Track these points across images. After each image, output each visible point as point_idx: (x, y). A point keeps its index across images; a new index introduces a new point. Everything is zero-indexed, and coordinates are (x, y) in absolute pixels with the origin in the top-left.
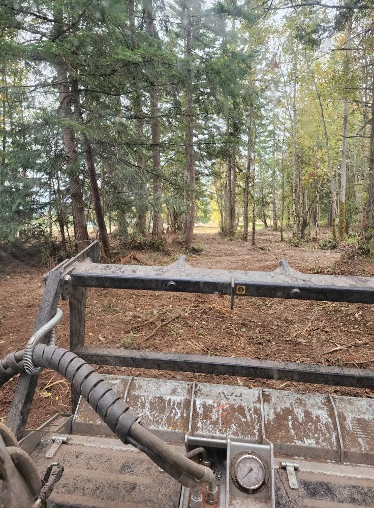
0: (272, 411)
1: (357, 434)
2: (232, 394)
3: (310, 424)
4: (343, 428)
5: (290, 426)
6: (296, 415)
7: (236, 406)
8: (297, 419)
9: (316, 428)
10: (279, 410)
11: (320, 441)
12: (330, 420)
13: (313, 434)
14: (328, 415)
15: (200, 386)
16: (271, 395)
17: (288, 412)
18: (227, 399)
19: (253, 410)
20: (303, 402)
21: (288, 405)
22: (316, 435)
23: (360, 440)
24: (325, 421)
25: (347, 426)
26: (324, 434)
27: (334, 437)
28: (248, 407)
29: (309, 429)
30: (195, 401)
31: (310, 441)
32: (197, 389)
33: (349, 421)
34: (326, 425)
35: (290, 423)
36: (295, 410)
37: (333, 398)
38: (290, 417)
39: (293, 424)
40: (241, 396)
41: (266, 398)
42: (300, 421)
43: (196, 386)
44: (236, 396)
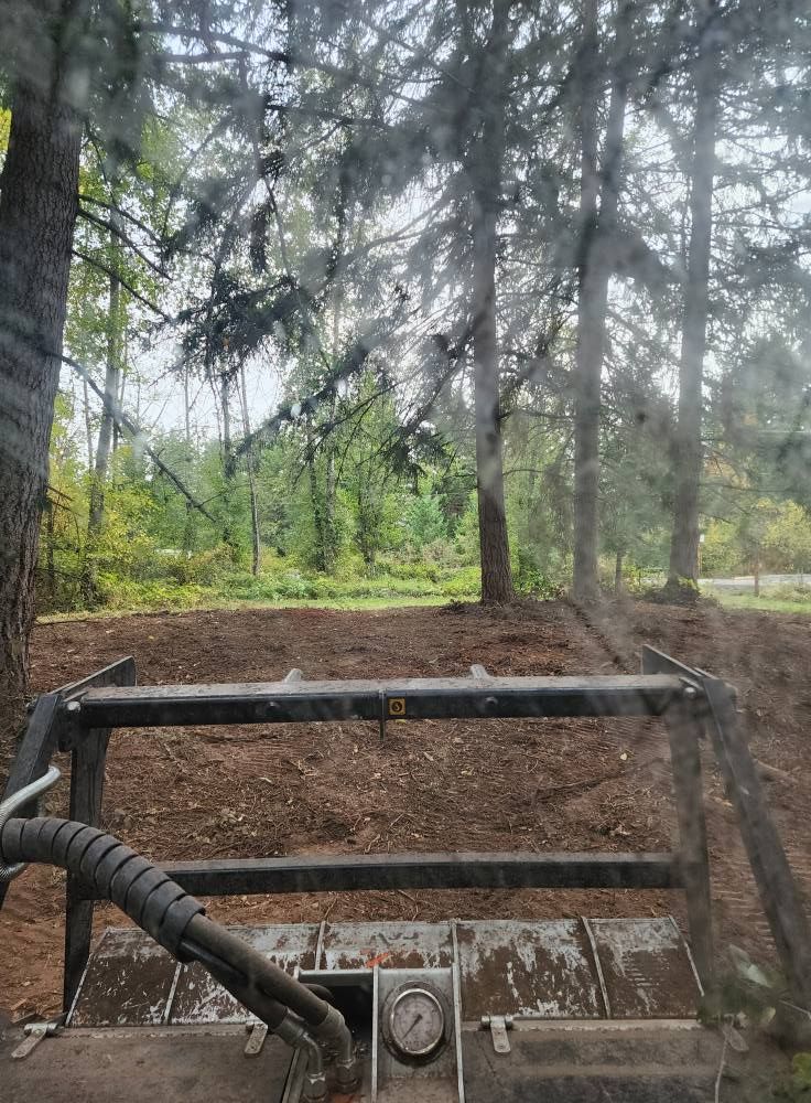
0: (476, 957)
1: (634, 982)
2: (398, 937)
3: (547, 973)
4: (608, 973)
5: (511, 982)
6: (520, 960)
7: (405, 956)
8: (523, 966)
9: (559, 981)
10: (488, 954)
11: (568, 1003)
12: (584, 962)
13: (554, 992)
14: (580, 952)
15: (334, 928)
16: (475, 930)
17: (504, 954)
18: (389, 945)
19: (438, 959)
20: (535, 935)
21: (505, 943)
22: (560, 993)
23: (641, 992)
24: (575, 964)
25: (616, 970)
26: (574, 990)
27: (593, 992)
28: (429, 955)
29: (545, 983)
30: (323, 955)
31: (548, 1006)
32: (329, 934)
33: (618, 959)
34: (578, 970)
35: (510, 976)
36: (518, 950)
37: (590, 923)
38: (510, 965)
39: (515, 978)
40: (416, 936)
41: (466, 936)
42: (529, 969)
43: (327, 929)
44: (405, 938)
